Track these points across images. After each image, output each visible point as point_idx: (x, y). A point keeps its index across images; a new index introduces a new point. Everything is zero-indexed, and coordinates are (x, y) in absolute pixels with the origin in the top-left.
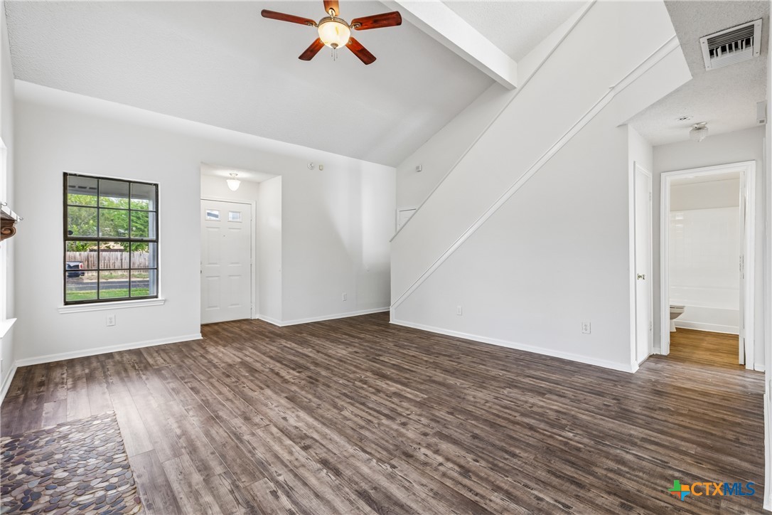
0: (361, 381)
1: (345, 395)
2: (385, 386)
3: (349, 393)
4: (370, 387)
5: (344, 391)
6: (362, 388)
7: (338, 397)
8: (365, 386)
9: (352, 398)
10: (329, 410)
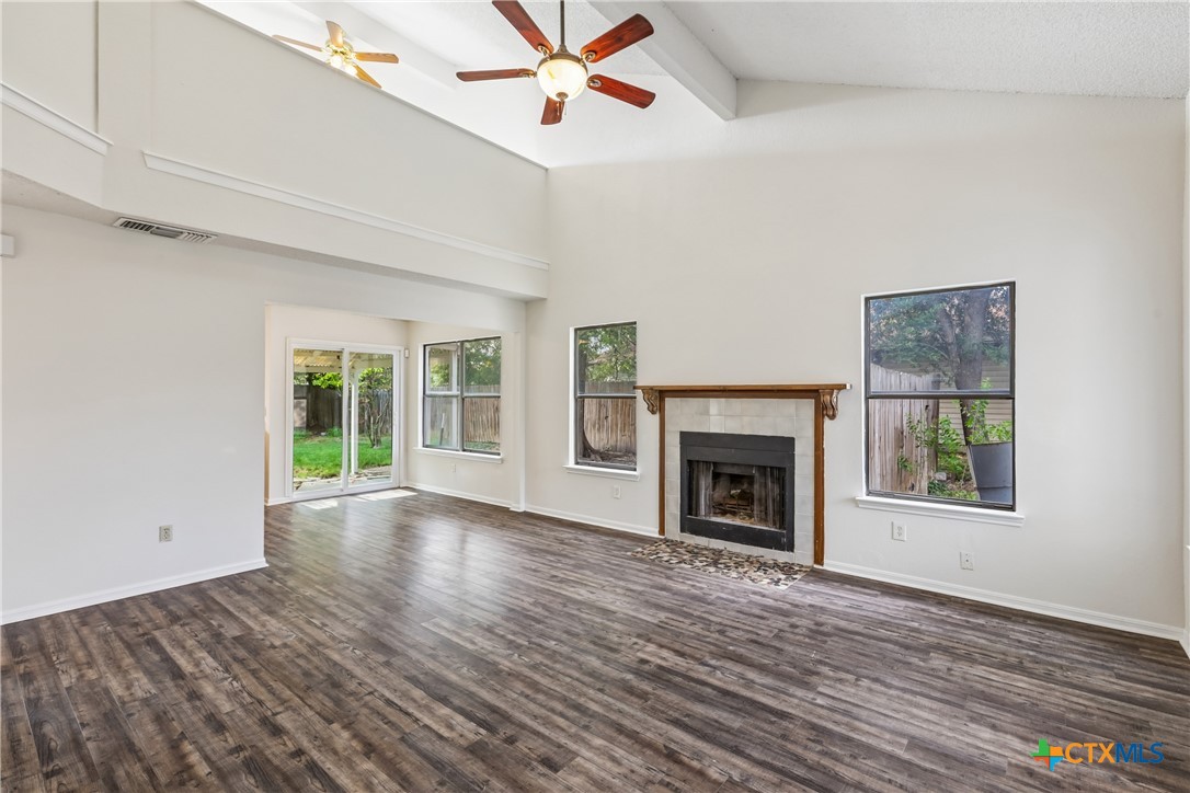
0: (519, 647)
1: (539, 622)
2: (478, 639)
3: (533, 623)
4: (502, 637)
5: (540, 626)
6: (514, 634)
7: (547, 617)
8: (510, 637)
9: (527, 617)
10: (550, 602)
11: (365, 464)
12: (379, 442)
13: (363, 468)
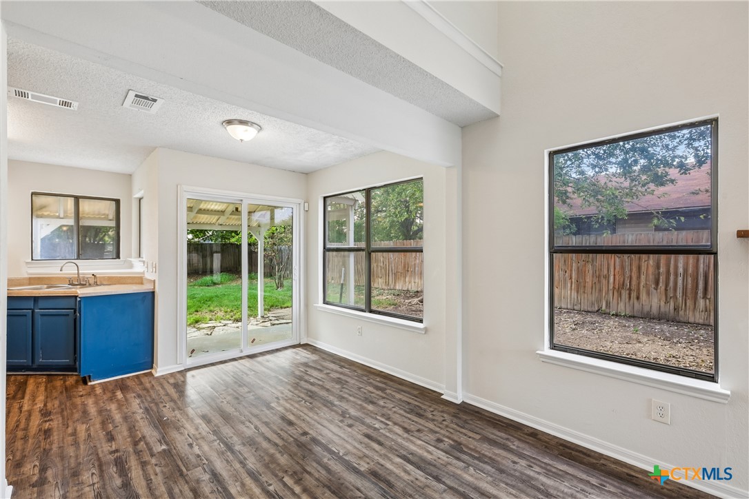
11: (270, 307)
12: (282, 285)
13: (269, 310)
